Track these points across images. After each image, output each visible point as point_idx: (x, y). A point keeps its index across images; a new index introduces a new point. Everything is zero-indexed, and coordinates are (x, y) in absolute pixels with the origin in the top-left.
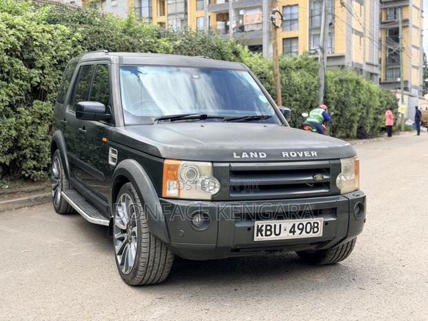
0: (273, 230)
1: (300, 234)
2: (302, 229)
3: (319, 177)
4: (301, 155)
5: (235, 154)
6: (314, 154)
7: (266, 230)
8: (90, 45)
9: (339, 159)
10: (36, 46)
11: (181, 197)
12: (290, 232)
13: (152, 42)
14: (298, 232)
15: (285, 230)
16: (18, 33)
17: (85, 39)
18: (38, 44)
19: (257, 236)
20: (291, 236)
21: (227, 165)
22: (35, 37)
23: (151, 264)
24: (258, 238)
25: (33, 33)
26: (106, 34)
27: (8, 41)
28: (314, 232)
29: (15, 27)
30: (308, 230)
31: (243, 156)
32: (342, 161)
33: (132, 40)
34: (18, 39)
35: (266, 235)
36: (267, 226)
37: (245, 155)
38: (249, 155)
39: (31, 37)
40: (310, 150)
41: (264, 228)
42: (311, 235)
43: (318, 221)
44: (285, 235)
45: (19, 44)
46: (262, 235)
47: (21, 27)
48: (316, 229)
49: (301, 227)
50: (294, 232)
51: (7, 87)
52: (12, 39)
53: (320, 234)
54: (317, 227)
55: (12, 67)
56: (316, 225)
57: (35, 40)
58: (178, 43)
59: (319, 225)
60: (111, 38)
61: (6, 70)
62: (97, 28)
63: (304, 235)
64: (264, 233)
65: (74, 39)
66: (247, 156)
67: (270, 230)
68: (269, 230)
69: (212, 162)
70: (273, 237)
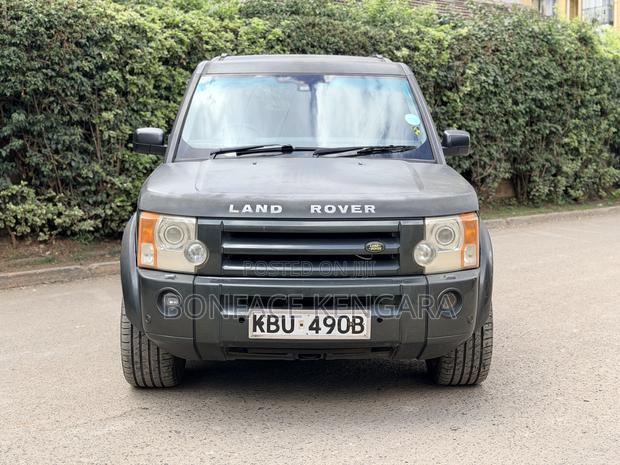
0: (280, 323)
1: (330, 332)
2: (332, 326)
3: (375, 246)
4: (344, 211)
5: (232, 206)
6: (370, 209)
7: (269, 323)
8: (295, 45)
9: (424, 218)
10: (208, 50)
11: (159, 267)
12: (311, 328)
13: (412, 33)
14: (324, 330)
15: (301, 326)
16: (181, 35)
17: (289, 36)
18: (209, 47)
19: (255, 330)
20: (312, 335)
21: (218, 222)
22: (205, 39)
23: (137, 359)
24: (256, 334)
25: (203, 34)
26: (324, 27)
27: (162, 46)
28: (354, 332)
29: (178, 27)
30: (344, 328)
31: (244, 210)
32: (428, 221)
33: (373, 32)
34: (181, 42)
35: (269, 331)
36: (269, 317)
37: (247, 209)
38: (254, 208)
39: (201, 39)
40: (362, 204)
41: (265, 320)
42: (350, 336)
43: (363, 316)
44: (302, 333)
45: (180, 50)
46: (262, 331)
47: (187, 26)
48: (358, 328)
49: (329, 322)
50: (317, 330)
51: (167, 107)
52: (171, 42)
53: (366, 335)
54: (361, 324)
55: (174, 80)
56: (358, 321)
57: (207, 43)
58: (464, 31)
59: (365, 322)
60: (333, 32)
61: (164, 85)
62: (311, 19)
63: (336, 335)
64: (265, 327)
65: (270, 37)
66: (250, 210)
67: (276, 323)
68: (273, 324)
69: (197, 218)
70: (281, 335)
